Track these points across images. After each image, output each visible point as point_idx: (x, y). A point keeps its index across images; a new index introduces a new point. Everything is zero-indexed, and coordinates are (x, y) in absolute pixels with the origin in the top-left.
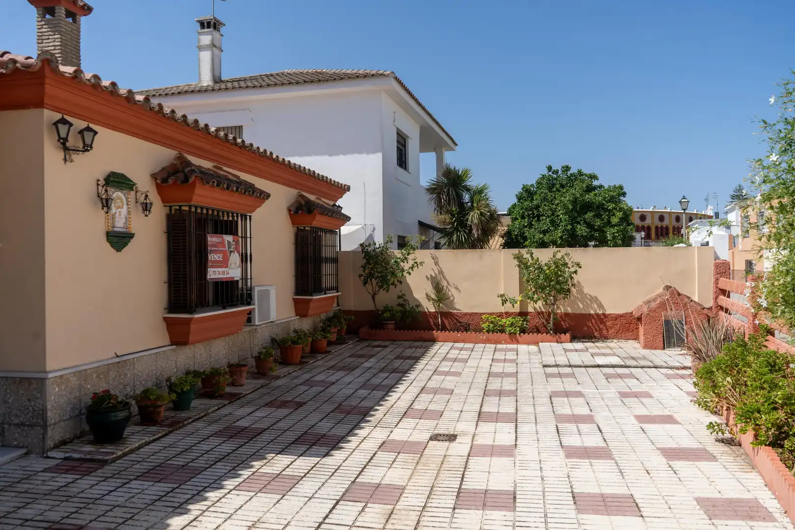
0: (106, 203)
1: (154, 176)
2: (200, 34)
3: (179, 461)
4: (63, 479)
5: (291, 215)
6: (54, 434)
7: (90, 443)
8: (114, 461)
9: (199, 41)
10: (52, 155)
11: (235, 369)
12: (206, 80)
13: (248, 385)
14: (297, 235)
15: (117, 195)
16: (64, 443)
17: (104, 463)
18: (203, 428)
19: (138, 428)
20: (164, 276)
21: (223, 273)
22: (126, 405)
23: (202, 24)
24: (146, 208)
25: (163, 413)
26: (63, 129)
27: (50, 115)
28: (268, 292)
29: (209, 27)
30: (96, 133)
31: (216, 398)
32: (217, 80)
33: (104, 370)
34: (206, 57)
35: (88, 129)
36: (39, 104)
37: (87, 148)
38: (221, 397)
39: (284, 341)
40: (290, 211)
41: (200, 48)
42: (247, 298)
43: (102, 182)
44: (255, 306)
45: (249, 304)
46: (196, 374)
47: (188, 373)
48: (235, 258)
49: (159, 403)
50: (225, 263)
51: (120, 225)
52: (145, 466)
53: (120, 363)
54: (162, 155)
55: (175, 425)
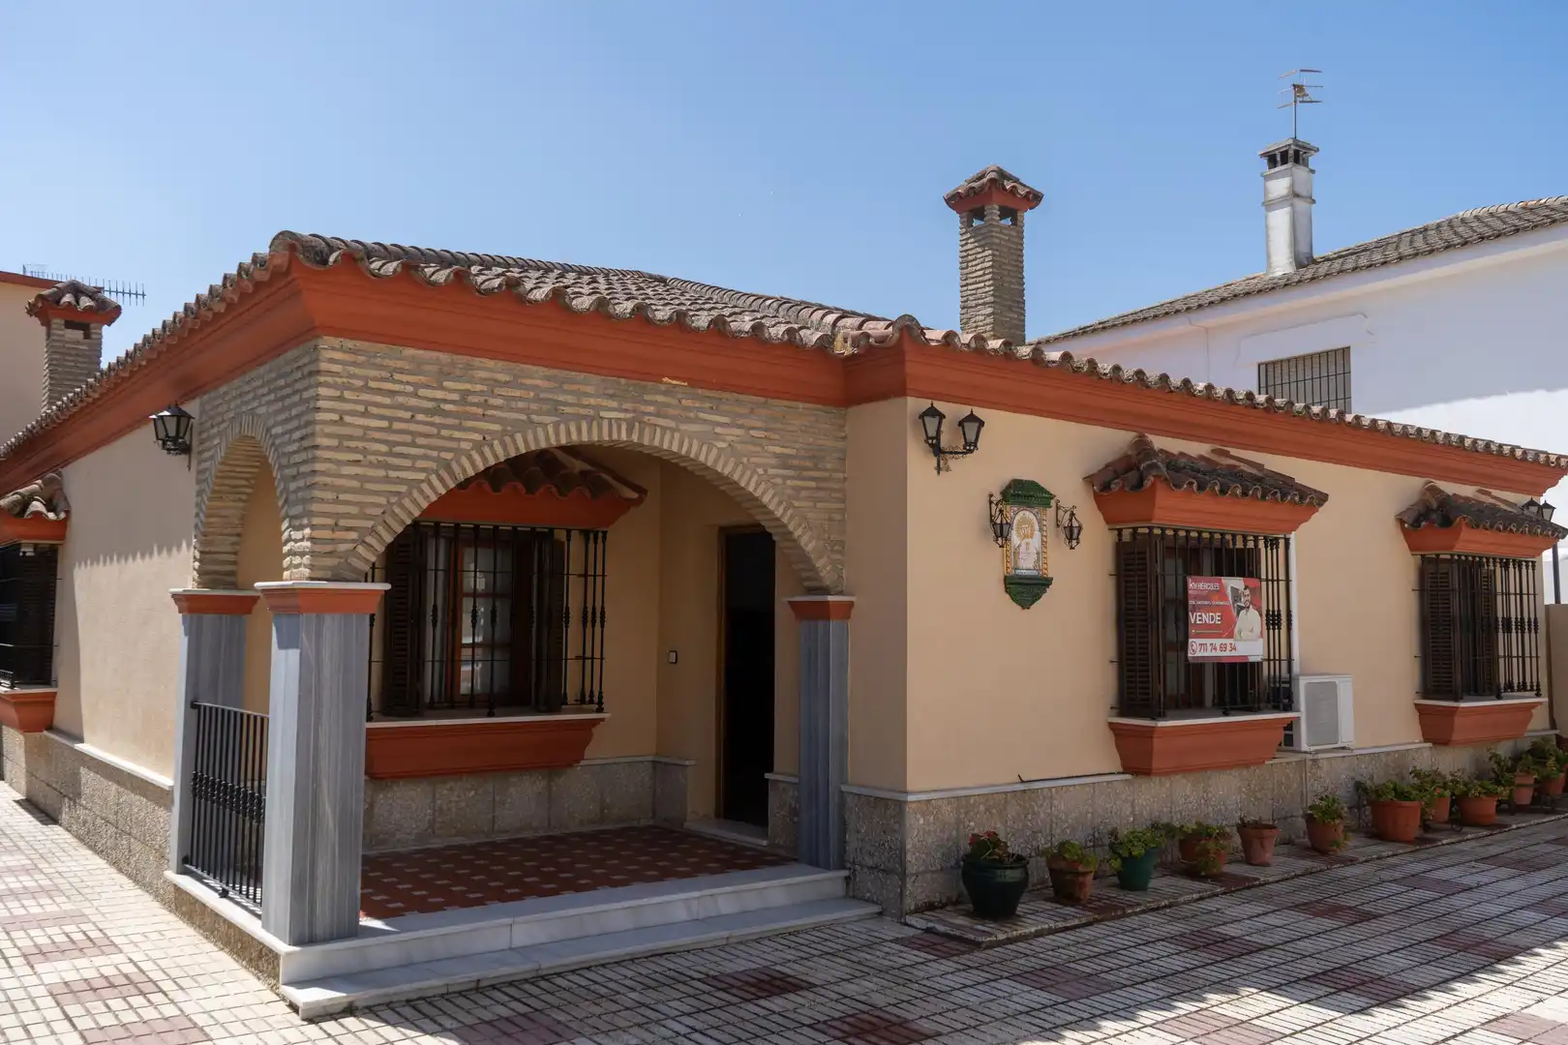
0: (1001, 532)
1: (1089, 480)
2: (1267, 178)
3: (1088, 967)
4: (913, 956)
5: (1405, 532)
6: (917, 891)
7: (968, 914)
8: (991, 946)
9: (1266, 191)
10: (918, 462)
11: (1251, 832)
12: (1282, 264)
13: (1278, 864)
14: (1422, 574)
15: (1023, 518)
16: (930, 907)
17: (977, 945)
18: (1156, 925)
19: (1048, 906)
20: (1111, 652)
21: (1223, 647)
22: (1020, 861)
23: (1272, 159)
24: (1072, 534)
25: (1091, 888)
26: (932, 423)
27: (915, 404)
28: (1333, 685)
29: (1284, 161)
30: (982, 423)
31: (1203, 879)
32: (1304, 260)
33: (998, 801)
34: (1280, 219)
35: (972, 418)
36: (901, 391)
37: (970, 447)
38: (1216, 878)
39: (1378, 792)
40: (1401, 521)
41: (1269, 205)
42: (1281, 696)
43: (997, 497)
44: (1302, 713)
45: (1288, 708)
46: (1169, 830)
47: (1155, 826)
48: (1251, 621)
49: (1081, 869)
50: (1226, 629)
51: (1027, 565)
52: (1034, 962)
53: (1026, 794)
54: (1107, 442)
55: (1107, 912)
